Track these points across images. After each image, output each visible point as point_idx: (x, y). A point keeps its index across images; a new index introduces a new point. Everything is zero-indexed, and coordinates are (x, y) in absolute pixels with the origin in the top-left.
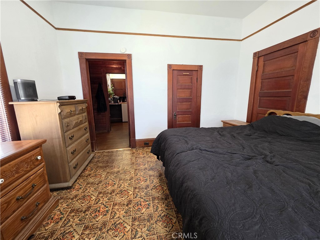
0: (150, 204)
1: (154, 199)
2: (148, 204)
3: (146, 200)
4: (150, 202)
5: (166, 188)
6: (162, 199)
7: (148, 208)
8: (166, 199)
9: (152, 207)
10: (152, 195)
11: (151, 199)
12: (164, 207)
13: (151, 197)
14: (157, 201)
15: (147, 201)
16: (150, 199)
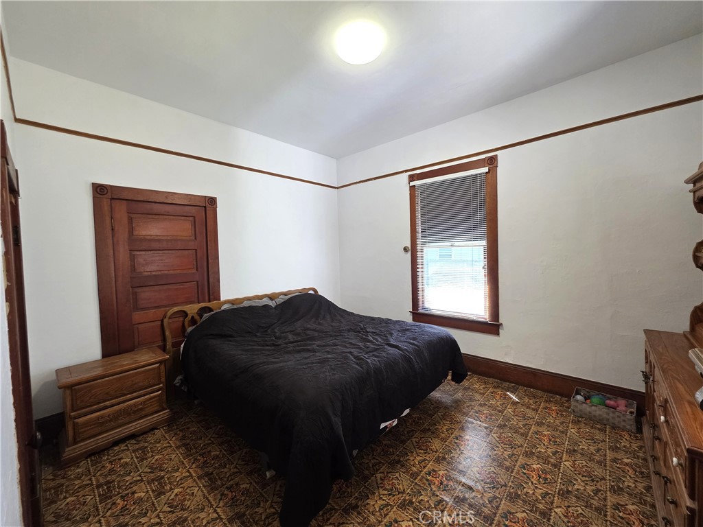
0: (426, 474)
1: (414, 476)
2: (429, 474)
3: (427, 483)
4: (425, 476)
5: (377, 475)
6: (402, 466)
7: (434, 471)
8: (399, 461)
9: (427, 468)
10: (413, 482)
11: (419, 477)
12: (412, 456)
13: (416, 481)
14: (414, 469)
15: (427, 480)
16: (421, 480)
